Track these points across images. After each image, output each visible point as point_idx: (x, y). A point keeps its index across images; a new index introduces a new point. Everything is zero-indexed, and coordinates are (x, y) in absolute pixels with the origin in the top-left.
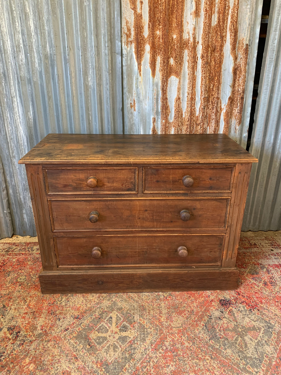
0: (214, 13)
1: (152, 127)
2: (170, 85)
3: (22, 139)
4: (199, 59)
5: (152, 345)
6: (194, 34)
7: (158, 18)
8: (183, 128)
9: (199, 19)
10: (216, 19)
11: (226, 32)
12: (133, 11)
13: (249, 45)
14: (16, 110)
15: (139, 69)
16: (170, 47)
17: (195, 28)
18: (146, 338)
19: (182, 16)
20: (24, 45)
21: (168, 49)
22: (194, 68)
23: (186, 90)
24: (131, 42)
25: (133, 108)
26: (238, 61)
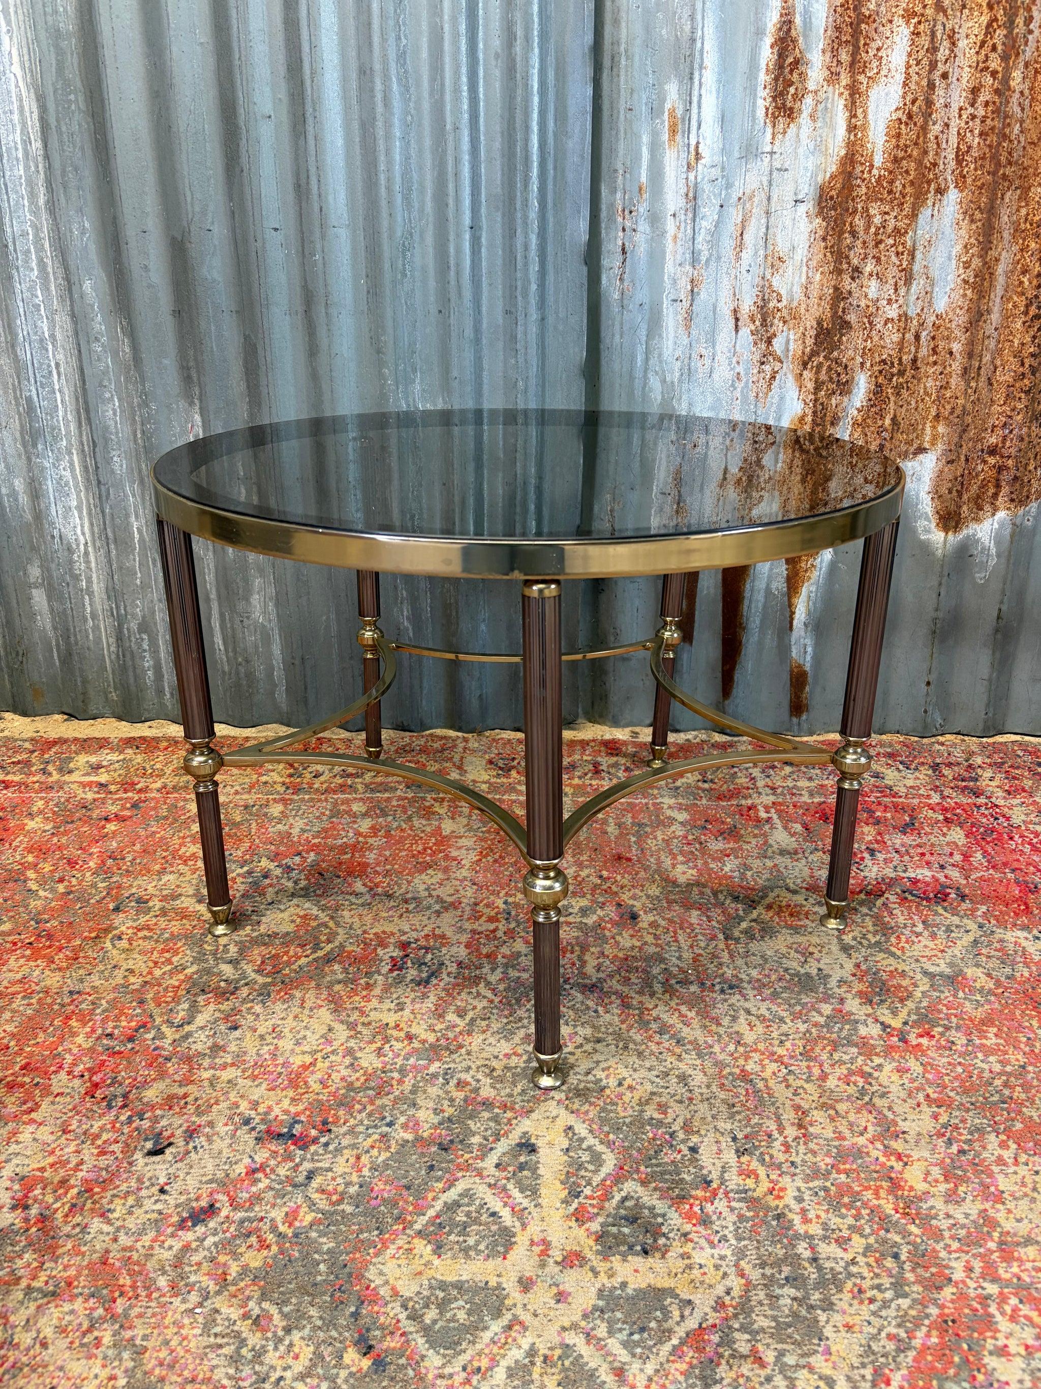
3: (16, 117)
8: (963, 31)
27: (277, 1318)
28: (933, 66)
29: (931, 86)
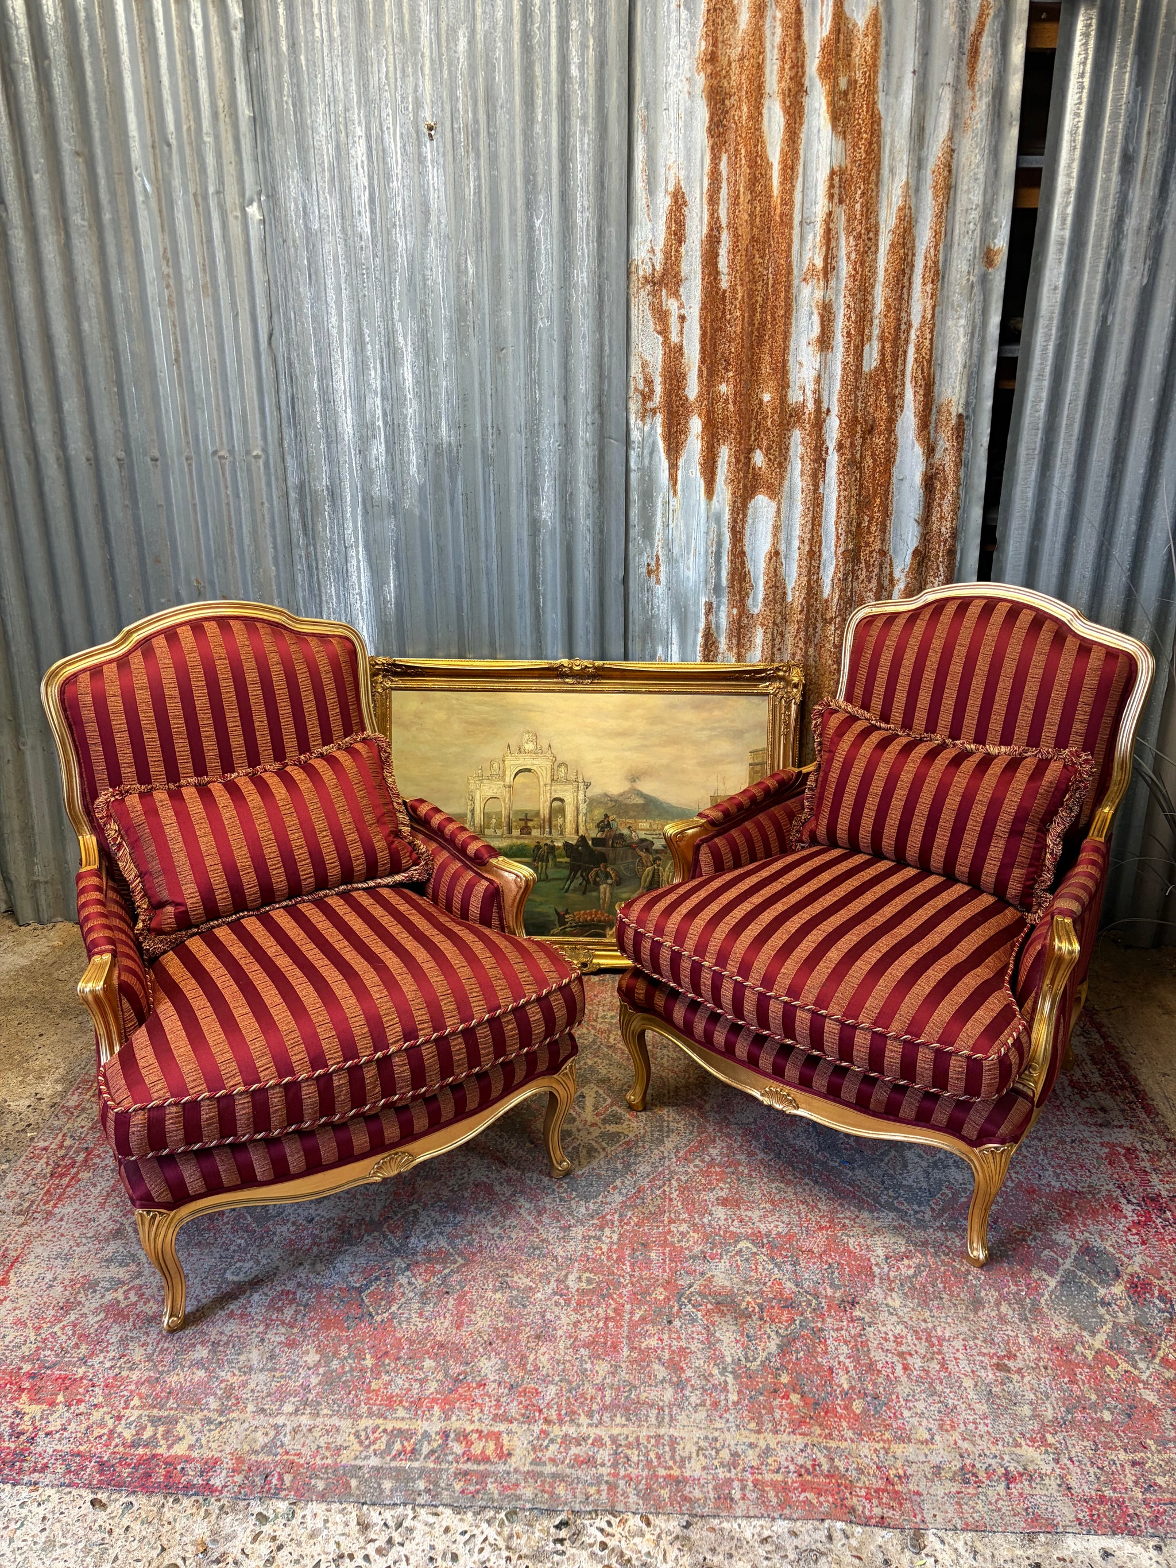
0: (870, 339)
1: (702, 626)
2: (754, 520)
4: (830, 451)
5: (678, 1151)
6: (817, 392)
7: (723, 354)
9: (830, 355)
10: (876, 355)
11: (903, 384)
12: (661, 339)
13: (967, 417)
14: (354, 578)
15: (673, 478)
16: (754, 424)
17: (819, 377)
19: (785, 349)
20: (385, 423)
21: (749, 428)
22: (817, 475)
23: (797, 532)
24: (654, 411)
25: (653, 576)
26: (937, 456)
28: (773, 646)
29: (773, 654)
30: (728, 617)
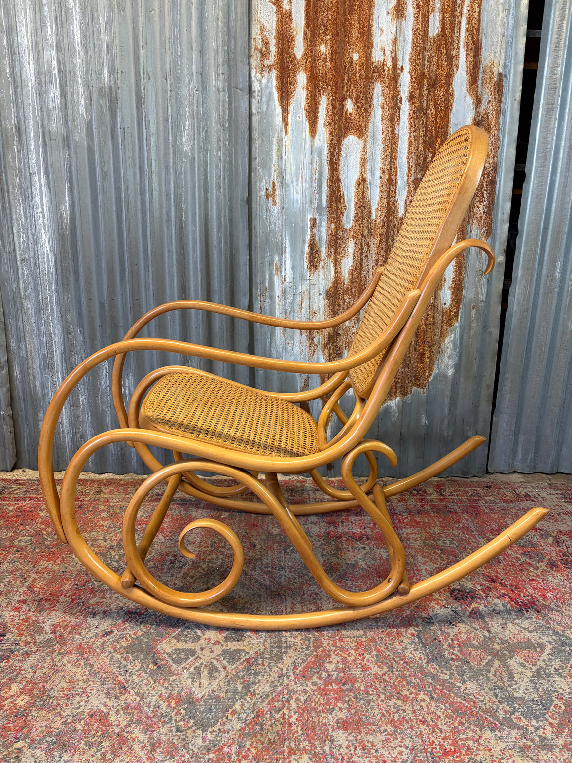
0: (433, 11)
1: (308, 238)
2: (346, 154)
3: (46, 260)
4: (403, 101)
5: (295, 668)
6: (394, 52)
7: (323, 20)
8: (372, 242)
9: (403, 23)
10: (438, 24)
11: (458, 48)
12: (275, 8)
13: (505, 76)
14: (38, 200)
15: (285, 120)
16: (346, 78)
17: (396, 39)
18: (284, 655)
19: (370, 16)
20: (60, 71)
21: (343, 80)
22: (393, 120)
23: (379, 164)
24: (270, 67)
25: (270, 199)
26: (483, 106)
27: (131, 658)
28: (362, 254)
29: (362, 260)
30: (328, 230)
